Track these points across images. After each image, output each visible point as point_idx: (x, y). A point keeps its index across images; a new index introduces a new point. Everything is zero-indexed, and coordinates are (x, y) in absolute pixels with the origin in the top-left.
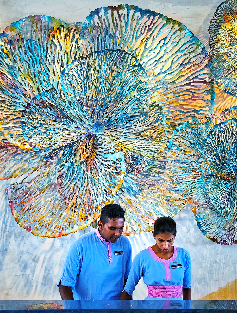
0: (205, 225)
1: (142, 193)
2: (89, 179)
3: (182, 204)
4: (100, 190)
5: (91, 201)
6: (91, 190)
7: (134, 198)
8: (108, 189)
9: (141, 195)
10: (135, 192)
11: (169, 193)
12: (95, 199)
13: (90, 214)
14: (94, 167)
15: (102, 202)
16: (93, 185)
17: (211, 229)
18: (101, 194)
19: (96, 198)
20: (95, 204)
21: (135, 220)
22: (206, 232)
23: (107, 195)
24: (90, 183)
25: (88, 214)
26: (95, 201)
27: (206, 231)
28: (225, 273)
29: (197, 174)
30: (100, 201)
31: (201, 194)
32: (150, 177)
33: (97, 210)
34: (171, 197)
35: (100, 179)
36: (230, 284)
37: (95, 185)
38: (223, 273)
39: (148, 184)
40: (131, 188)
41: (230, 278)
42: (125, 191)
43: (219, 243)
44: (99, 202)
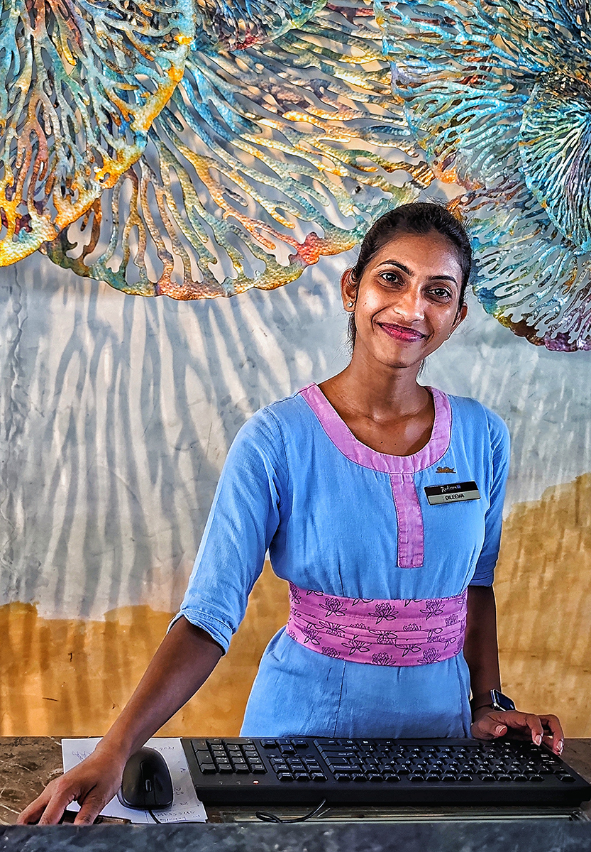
0: (494, 269)
1: (253, 133)
2: (40, 60)
3: (408, 185)
4: (82, 109)
5: (44, 154)
6: (48, 104)
7: (222, 153)
8: (117, 108)
9: (248, 142)
10: (226, 128)
11: (363, 138)
12: (64, 144)
13: (39, 207)
14: (64, 9)
15: (89, 157)
16: (57, 84)
17: (516, 289)
18: (88, 124)
19: (68, 139)
20: (61, 164)
21: (219, 239)
22: (497, 298)
23: (111, 133)
24: (42, 77)
25: (30, 205)
26: (61, 153)
27: (498, 293)
28: (541, 454)
29: (478, 65)
30: (84, 155)
31: (487, 150)
32: (290, 71)
33: (67, 192)
34: (366, 154)
35: (88, 62)
36: (558, 494)
37: (64, 88)
38: (535, 452)
39: (280, 96)
40: (211, 108)
41: (561, 470)
42: (187, 122)
43: (541, 342)
44: (78, 156)
